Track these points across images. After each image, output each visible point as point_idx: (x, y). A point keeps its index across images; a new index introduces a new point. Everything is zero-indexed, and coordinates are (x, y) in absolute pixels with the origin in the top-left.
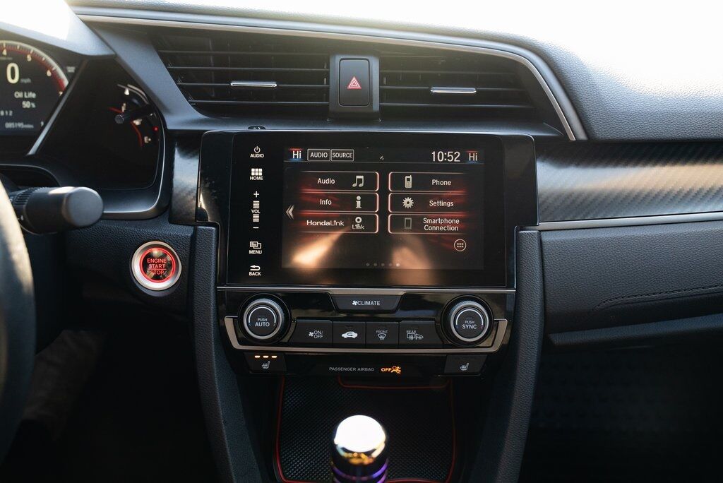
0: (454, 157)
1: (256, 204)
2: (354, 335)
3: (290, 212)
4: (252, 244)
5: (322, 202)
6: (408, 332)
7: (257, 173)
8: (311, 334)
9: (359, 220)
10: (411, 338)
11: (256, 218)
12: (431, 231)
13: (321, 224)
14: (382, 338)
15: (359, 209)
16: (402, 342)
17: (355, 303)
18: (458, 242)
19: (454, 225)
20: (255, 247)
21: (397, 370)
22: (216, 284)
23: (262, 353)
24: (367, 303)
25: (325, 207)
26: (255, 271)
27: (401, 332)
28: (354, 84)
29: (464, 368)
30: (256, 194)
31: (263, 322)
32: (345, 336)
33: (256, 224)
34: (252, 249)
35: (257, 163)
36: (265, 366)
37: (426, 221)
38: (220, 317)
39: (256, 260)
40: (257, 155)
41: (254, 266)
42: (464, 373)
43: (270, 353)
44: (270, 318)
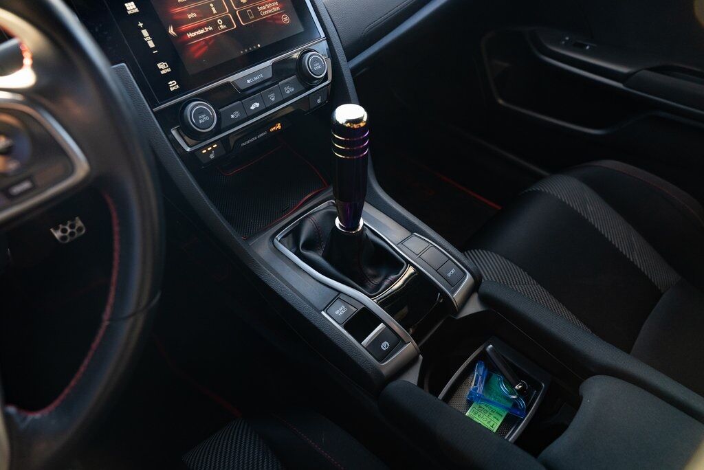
1: (145, 33)
2: (257, 105)
3: (171, 31)
4: (160, 66)
5: (190, 16)
6: (285, 89)
8: (232, 116)
9: (220, 22)
10: (288, 92)
11: (151, 44)
12: (266, 15)
13: (198, 33)
14: (273, 99)
15: (216, 14)
16: (285, 97)
17: (249, 81)
18: (284, 17)
19: (276, 6)
20: (163, 67)
21: (279, 126)
22: (152, 108)
23: (205, 147)
24: (256, 78)
25: (194, 20)
26: (173, 85)
27: (281, 91)
29: (319, 101)
31: (203, 119)
32: (252, 108)
33: (154, 49)
34: (162, 69)
36: (212, 156)
37: (260, 9)
38: (168, 133)
39: (169, 77)
41: (171, 82)
42: (321, 104)
43: (211, 144)
44: (208, 114)
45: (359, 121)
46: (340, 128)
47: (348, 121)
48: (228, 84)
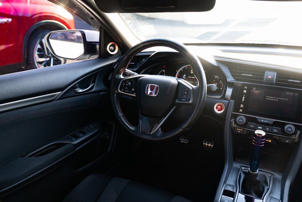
0: (292, 94)
1: (244, 97)
2: (261, 128)
4: (241, 105)
6: (274, 130)
7: (245, 91)
8: (251, 126)
10: (275, 131)
11: (243, 100)
14: (267, 130)
17: (262, 121)
20: (242, 106)
22: (232, 112)
23: (239, 128)
24: (265, 121)
26: (241, 110)
27: (272, 129)
28: (270, 77)
30: (244, 95)
31: (241, 121)
33: (243, 101)
35: (245, 89)
36: (239, 132)
38: (231, 119)
39: (241, 108)
40: (246, 88)
42: (286, 142)
43: (241, 129)
44: (243, 120)
45: (261, 135)
46: (255, 135)
47: (257, 134)
48: (256, 118)
